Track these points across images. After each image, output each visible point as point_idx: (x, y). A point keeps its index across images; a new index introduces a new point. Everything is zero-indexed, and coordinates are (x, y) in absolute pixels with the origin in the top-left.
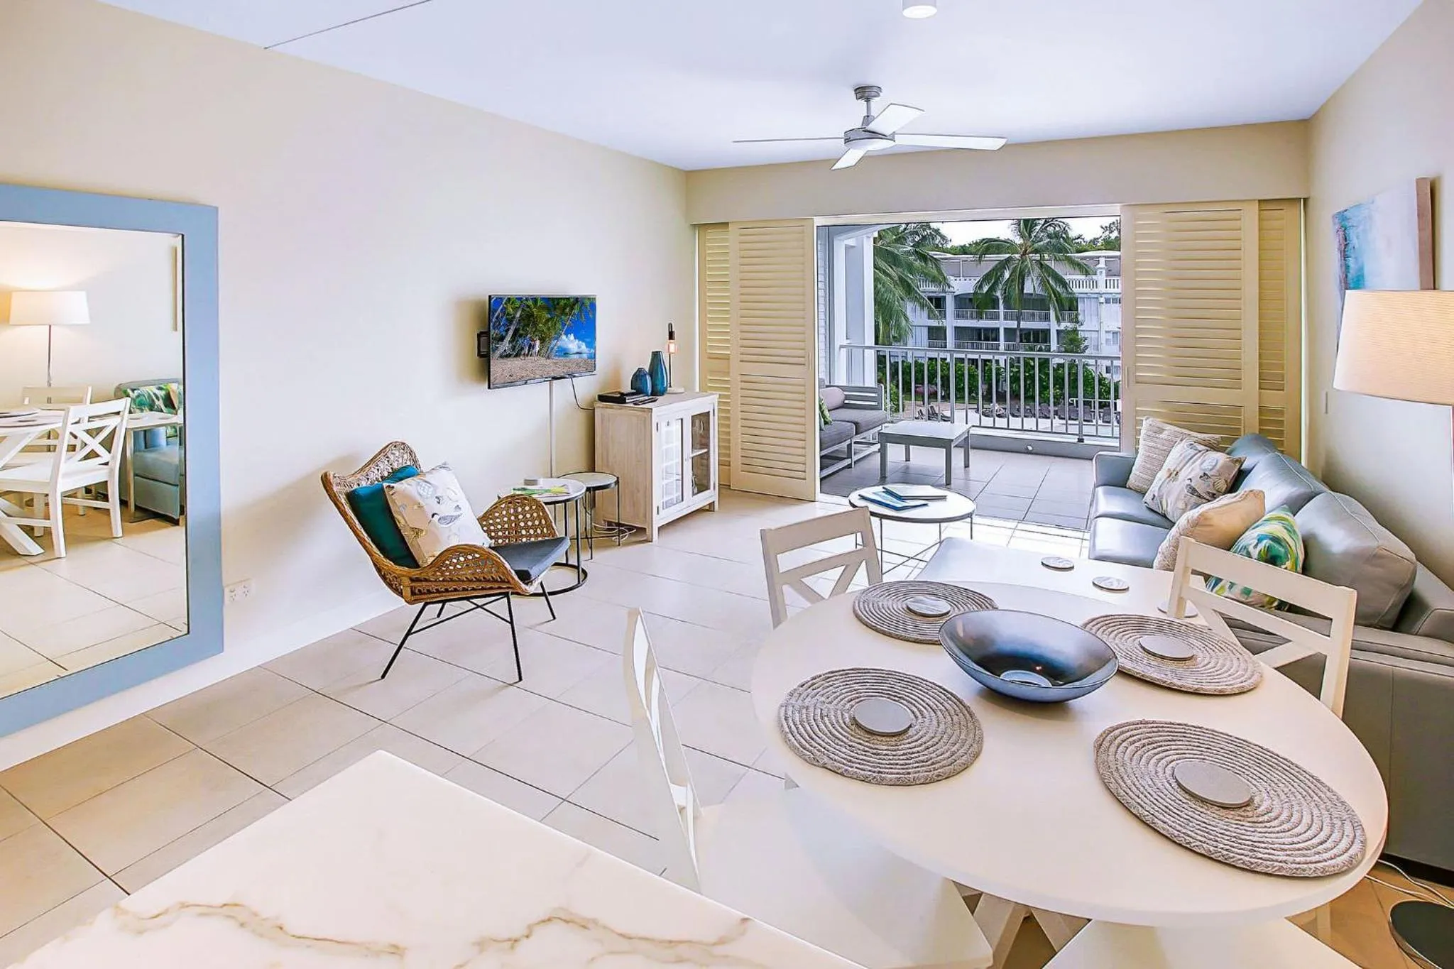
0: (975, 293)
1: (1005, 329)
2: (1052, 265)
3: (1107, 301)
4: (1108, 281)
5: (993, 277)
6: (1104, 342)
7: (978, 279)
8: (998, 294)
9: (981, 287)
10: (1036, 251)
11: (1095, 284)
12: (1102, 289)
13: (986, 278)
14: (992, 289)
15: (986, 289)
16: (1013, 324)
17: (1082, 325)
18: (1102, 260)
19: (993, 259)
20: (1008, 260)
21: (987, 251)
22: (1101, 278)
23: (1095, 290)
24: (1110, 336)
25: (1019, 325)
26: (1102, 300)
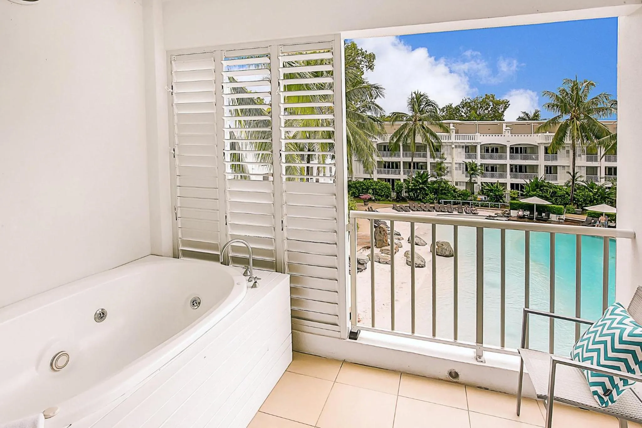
0: (390, 143)
1: (403, 162)
2: (430, 127)
3: (456, 147)
4: (456, 136)
5: (398, 134)
6: (454, 169)
7: (391, 135)
8: (401, 144)
9: (392, 139)
10: (420, 120)
11: (449, 138)
12: (453, 140)
13: (395, 135)
14: (398, 140)
15: (395, 140)
16: (409, 159)
17: (446, 159)
18: (451, 125)
19: (399, 124)
20: (406, 124)
21: (396, 120)
22: (453, 134)
23: (450, 141)
24: (457, 166)
25: (412, 160)
26: (453, 146)
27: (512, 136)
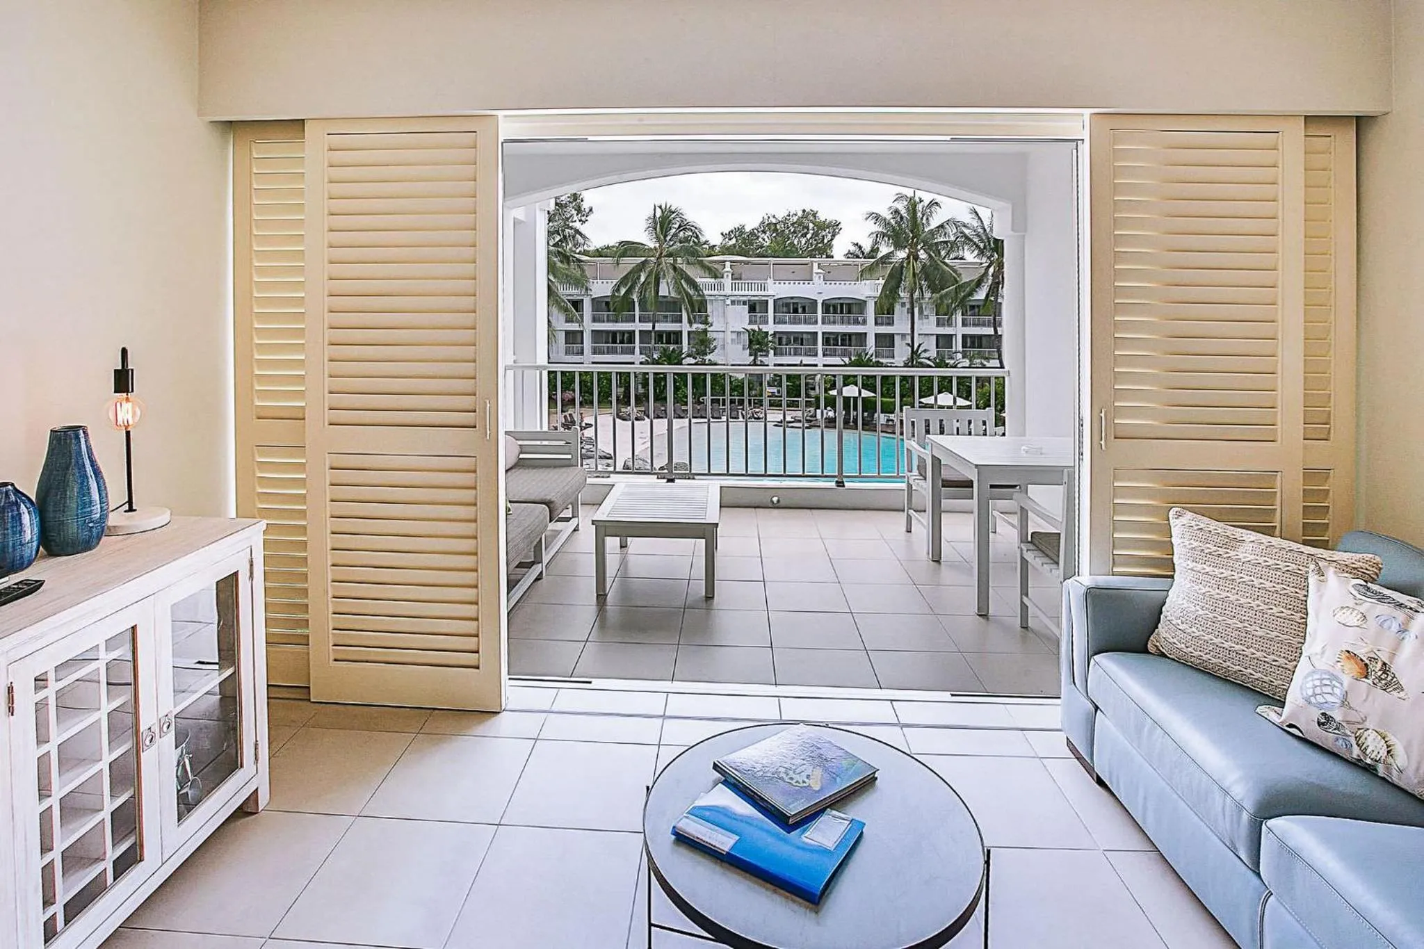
0: (613, 296)
1: (640, 331)
2: (684, 267)
3: (733, 302)
4: (734, 285)
5: (629, 279)
6: (729, 341)
7: (615, 283)
8: (635, 297)
9: (618, 290)
10: (670, 255)
11: (721, 287)
12: (728, 291)
13: (623, 281)
14: (629, 292)
15: (623, 291)
16: (648, 327)
17: (712, 325)
18: (728, 264)
19: (631, 262)
20: (644, 263)
21: (623, 255)
22: (727, 281)
23: (722, 293)
24: (734, 336)
25: (654, 327)
26: (728, 302)
27: (826, 284)
